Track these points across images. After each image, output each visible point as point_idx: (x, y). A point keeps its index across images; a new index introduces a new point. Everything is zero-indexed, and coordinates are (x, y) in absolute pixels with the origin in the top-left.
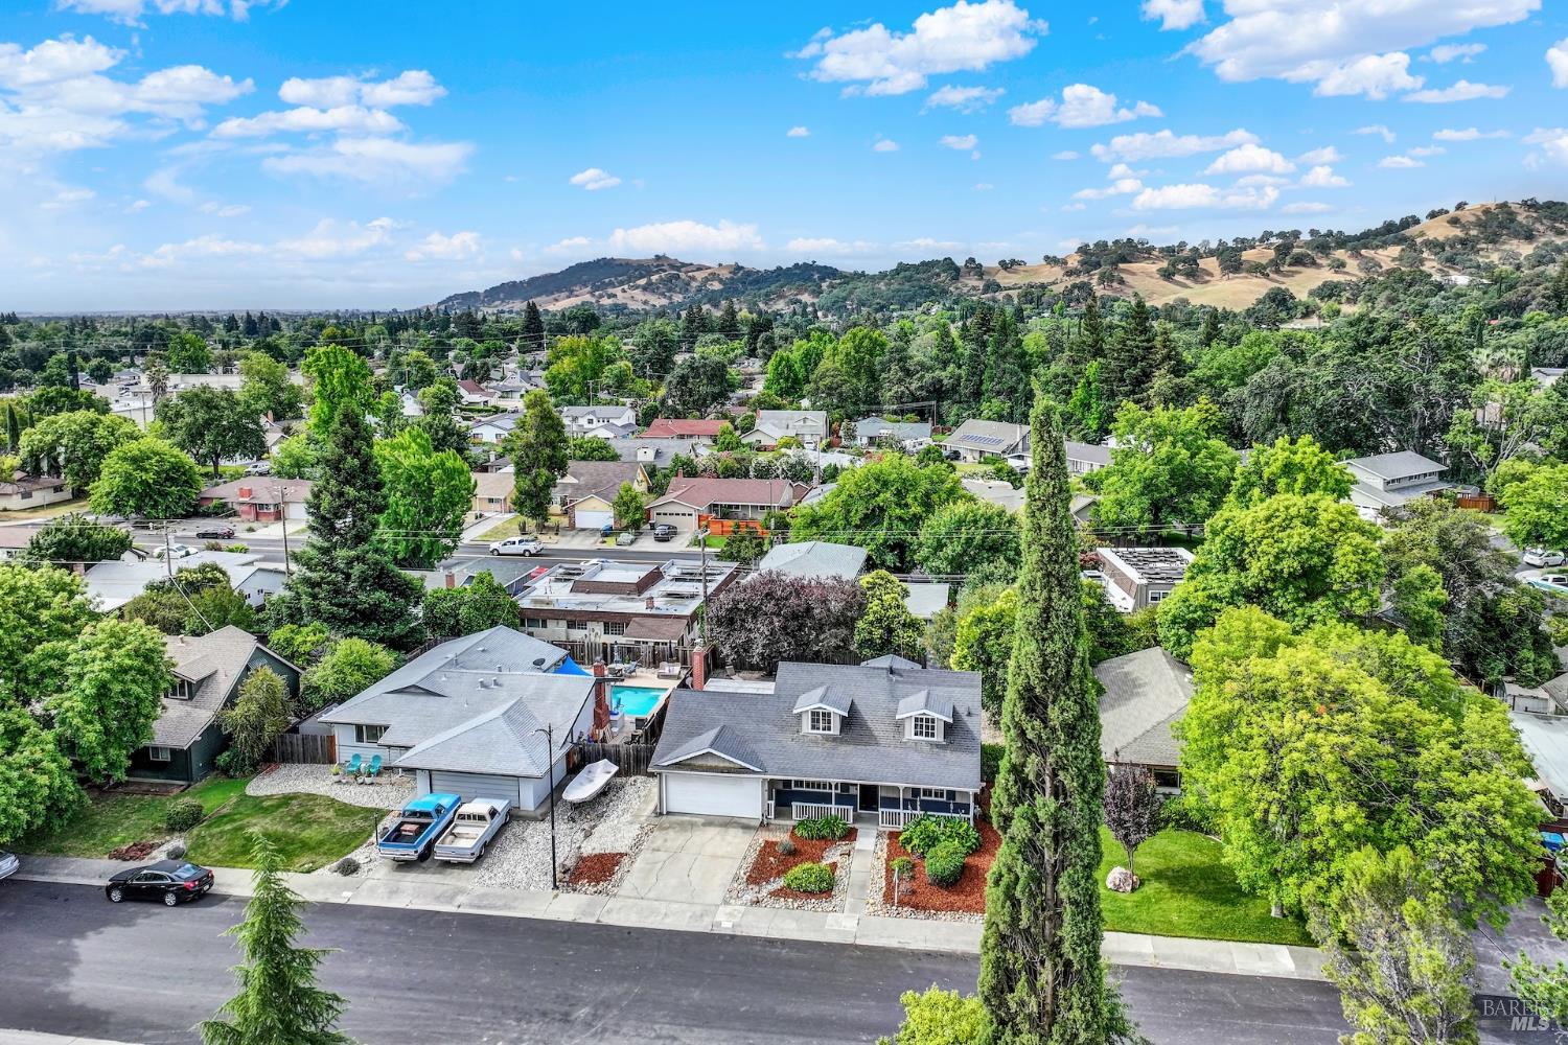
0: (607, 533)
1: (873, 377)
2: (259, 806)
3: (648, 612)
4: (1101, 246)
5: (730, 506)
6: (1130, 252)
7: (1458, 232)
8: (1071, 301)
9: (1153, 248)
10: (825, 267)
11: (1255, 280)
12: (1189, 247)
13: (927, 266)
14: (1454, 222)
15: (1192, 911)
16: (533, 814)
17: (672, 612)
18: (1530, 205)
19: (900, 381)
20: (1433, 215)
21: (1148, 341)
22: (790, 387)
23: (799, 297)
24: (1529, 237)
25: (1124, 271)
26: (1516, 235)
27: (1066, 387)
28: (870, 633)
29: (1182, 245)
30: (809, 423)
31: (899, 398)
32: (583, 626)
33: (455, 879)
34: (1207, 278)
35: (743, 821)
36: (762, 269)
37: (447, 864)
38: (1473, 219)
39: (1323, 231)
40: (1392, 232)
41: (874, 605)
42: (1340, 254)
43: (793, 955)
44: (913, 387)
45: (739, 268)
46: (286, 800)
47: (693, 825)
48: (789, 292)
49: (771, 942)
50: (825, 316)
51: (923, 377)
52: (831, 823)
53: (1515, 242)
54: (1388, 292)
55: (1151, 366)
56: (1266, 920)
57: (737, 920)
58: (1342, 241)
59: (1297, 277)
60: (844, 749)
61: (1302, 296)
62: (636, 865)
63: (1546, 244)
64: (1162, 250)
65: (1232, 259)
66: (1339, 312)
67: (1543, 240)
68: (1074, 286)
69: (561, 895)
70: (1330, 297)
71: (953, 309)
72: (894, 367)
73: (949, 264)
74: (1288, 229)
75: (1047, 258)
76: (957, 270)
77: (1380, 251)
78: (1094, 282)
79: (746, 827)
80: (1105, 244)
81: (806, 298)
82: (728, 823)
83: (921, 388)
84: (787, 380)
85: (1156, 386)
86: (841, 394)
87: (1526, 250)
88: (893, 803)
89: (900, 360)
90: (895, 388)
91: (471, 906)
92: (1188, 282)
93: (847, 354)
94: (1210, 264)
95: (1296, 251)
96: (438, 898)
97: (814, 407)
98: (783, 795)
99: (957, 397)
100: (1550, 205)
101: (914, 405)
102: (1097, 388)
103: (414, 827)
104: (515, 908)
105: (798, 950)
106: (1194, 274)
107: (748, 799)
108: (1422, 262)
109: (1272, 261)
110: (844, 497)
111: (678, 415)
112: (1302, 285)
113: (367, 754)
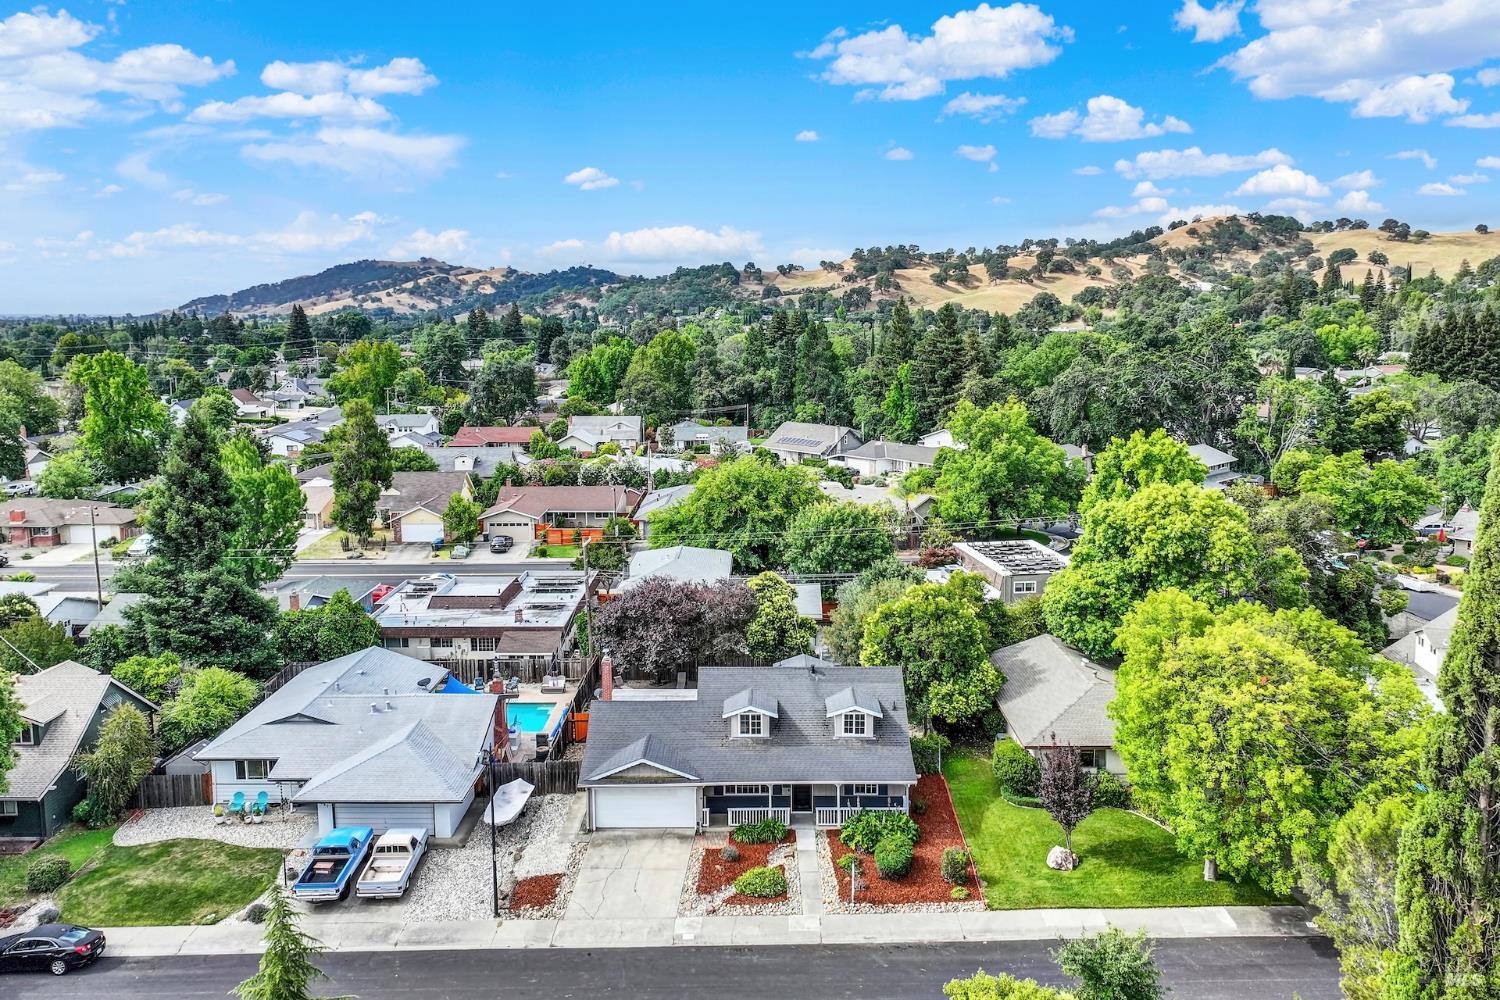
0: (439, 546)
1: (683, 381)
2: (135, 856)
3: (518, 625)
4: (875, 252)
5: (565, 515)
6: (903, 259)
7: (1195, 242)
8: (850, 306)
9: (925, 255)
10: (602, 271)
11: (1020, 286)
12: (956, 254)
13: (707, 270)
14: (1192, 232)
15: (1135, 883)
16: (451, 842)
17: (542, 623)
18: (1255, 218)
19: (711, 385)
20: (1174, 226)
21: (957, 343)
22: (599, 392)
23: (577, 301)
24: (1256, 248)
25: (898, 276)
26: (1244, 246)
27: (877, 389)
28: (764, 635)
29: (951, 251)
30: (624, 428)
31: (710, 403)
32: (448, 643)
33: (383, 916)
34: (977, 284)
35: (676, 831)
36: (536, 273)
37: (372, 901)
38: (1208, 230)
39: (1078, 240)
40: (1140, 242)
41: (766, 608)
42: (1095, 262)
43: (765, 960)
44: (724, 391)
45: (511, 272)
46: (166, 847)
47: (627, 839)
48: (568, 296)
49: (738, 950)
50: (606, 320)
51: (734, 380)
52: (770, 827)
53: (1244, 252)
54: (1143, 297)
55: (961, 367)
56: (1200, 884)
57: (698, 931)
58: (1097, 250)
59: (1058, 283)
60: (775, 751)
61: (1066, 301)
62: (578, 885)
63: (1269, 254)
64: (932, 257)
65: (998, 265)
66: (1100, 316)
67: (1267, 250)
68: (853, 291)
69: (505, 922)
70: (1092, 301)
71: (736, 314)
72: (705, 371)
73: (728, 269)
74: (1046, 237)
75: (823, 263)
76: (737, 274)
77: (1130, 259)
78: (872, 287)
79: (682, 838)
80: (879, 250)
81: (584, 302)
82: (662, 834)
83: (733, 391)
84: (593, 385)
85: (967, 386)
86: (654, 399)
87: (1253, 259)
88: (830, 801)
89: (711, 364)
90: (706, 392)
91: (409, 942)
92: (959, 288)
93: (657, 358)
94: (978, 270)
95: (1056, 258)
96: (370, 938)
97: (627, 413)
98: (717, 802)
99: (768, 400)
100: (1271, 219)
101: (726, 409)
102: (909, 390)
103: (329, 865)
104: (459, 940)
105: (769, 956)
106: (965, 280)
107: (682, 808)
108: (1167, 269)
109: (1035, 267)
110: (704, 501)
111: (484, 423)
112: (1066, 289)
113: (253, 791)
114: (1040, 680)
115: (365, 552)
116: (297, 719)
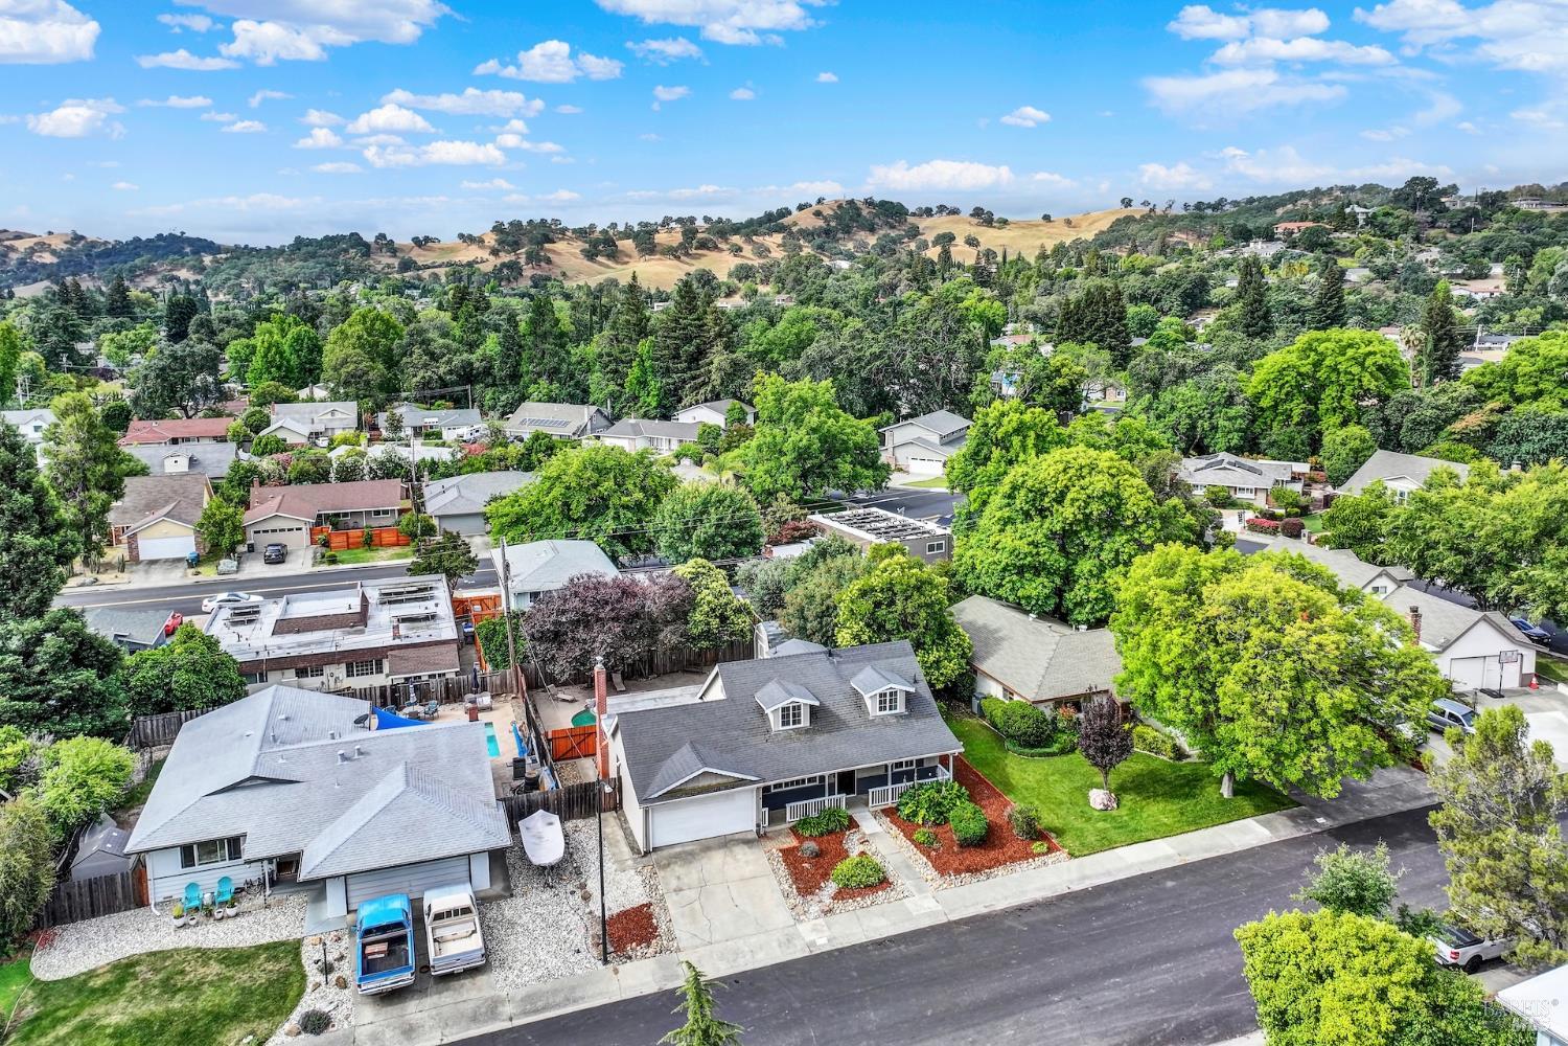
1: (391, 362)
3: (398, 642)
4: (516, 225)
5: (337, 515)
6: (548, 233)
7: (820, 223)
8: (501, 280)
9: (567, 229)
10: (199, 240)
11: (669, 262)
12: (599, 229)
14: (818, 214)
15: (1171, 811)
16: (492, 893)
17: (424, 638)
18: (869, 203)
19: (425, 366)
20: (801, 208)
21: (698, 319)
22: (286, 376)
23: (175, 273)
24: (872, 230)
25: (549, 250)
26: (862, 227)
29: (592, 226)
30: (338, 415)
31: (426, 384)
32: (318, 672)
33: (473, 992)
34: (626, 259)
35: (737, 836)
37: (449, 978)
38: (831, 213)
39: (715, 219)
40: (773, 221)
42: (736, 239)
43: (914, 948)
44: (442, 371)
45: (78, 238)
46: (125, 970)
47: (692, 854)
48: (163, 267)
49: (880, 943)
51: (450, 361)
52: (833, 813)
53: (862, 233)
54: (794, 274)
55: (705, 343)
56: (1223, 802)
57: (827, 933)
58: (736, 229)
59: (703, 259)
61: (722, 277)
62: (672, 911)
63: (884, 236)
64: (574, 231)
65: (645, 240)
66: (756, 291)
67: (882, 232)
68: (504, 265)
69: (620, 968)
70: (747, 277)
72: (417, 351)
74: (685, 215)
75: (461, 236)
76: (367, 245)
77: (767, 238)
78: (522, 261)
79: (747, 842)
80: (520, 223)
81: (183, 274)
82: (726, 842)
83: (451, 372)
85: (716, 361)
86: (367, 383)
87: (872, 240)
88: (880, 780)
89: (423, 342)
90: (421, 373)
91: (526, 1013)
92: (610, 263)
94: (627, 245)
95: (699, 236)
96: (474, 1019)
97: (335, 396)
99: (490, 380)
100: (883, 204)
101: (443, 391)
103: (384, 947)
104: (583, 998)
105: (914, 943)
106: (614, 255)
107: (741, 812)
108: (800, 248)
109: (681, 244)
111: (156, 415)
112: (722, 265)
113: (210, 878)
114: (1002, 639)
115: (99, 577)
116: (248, 783)
